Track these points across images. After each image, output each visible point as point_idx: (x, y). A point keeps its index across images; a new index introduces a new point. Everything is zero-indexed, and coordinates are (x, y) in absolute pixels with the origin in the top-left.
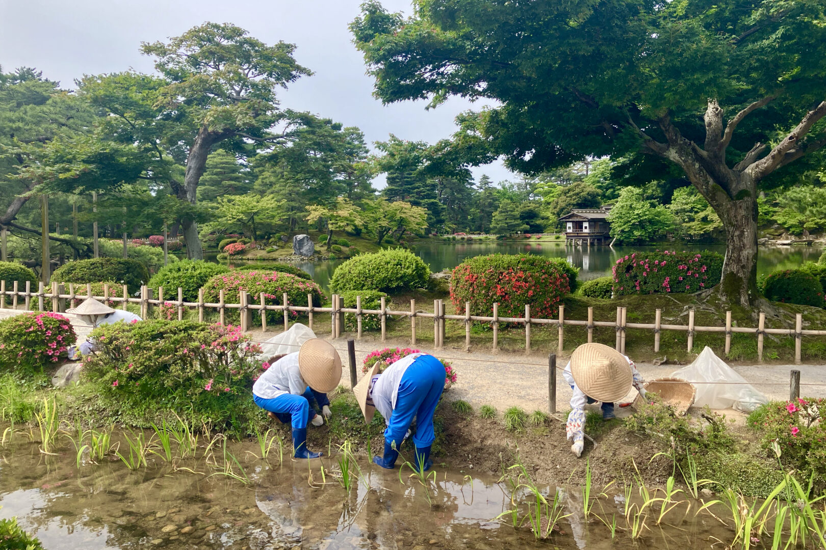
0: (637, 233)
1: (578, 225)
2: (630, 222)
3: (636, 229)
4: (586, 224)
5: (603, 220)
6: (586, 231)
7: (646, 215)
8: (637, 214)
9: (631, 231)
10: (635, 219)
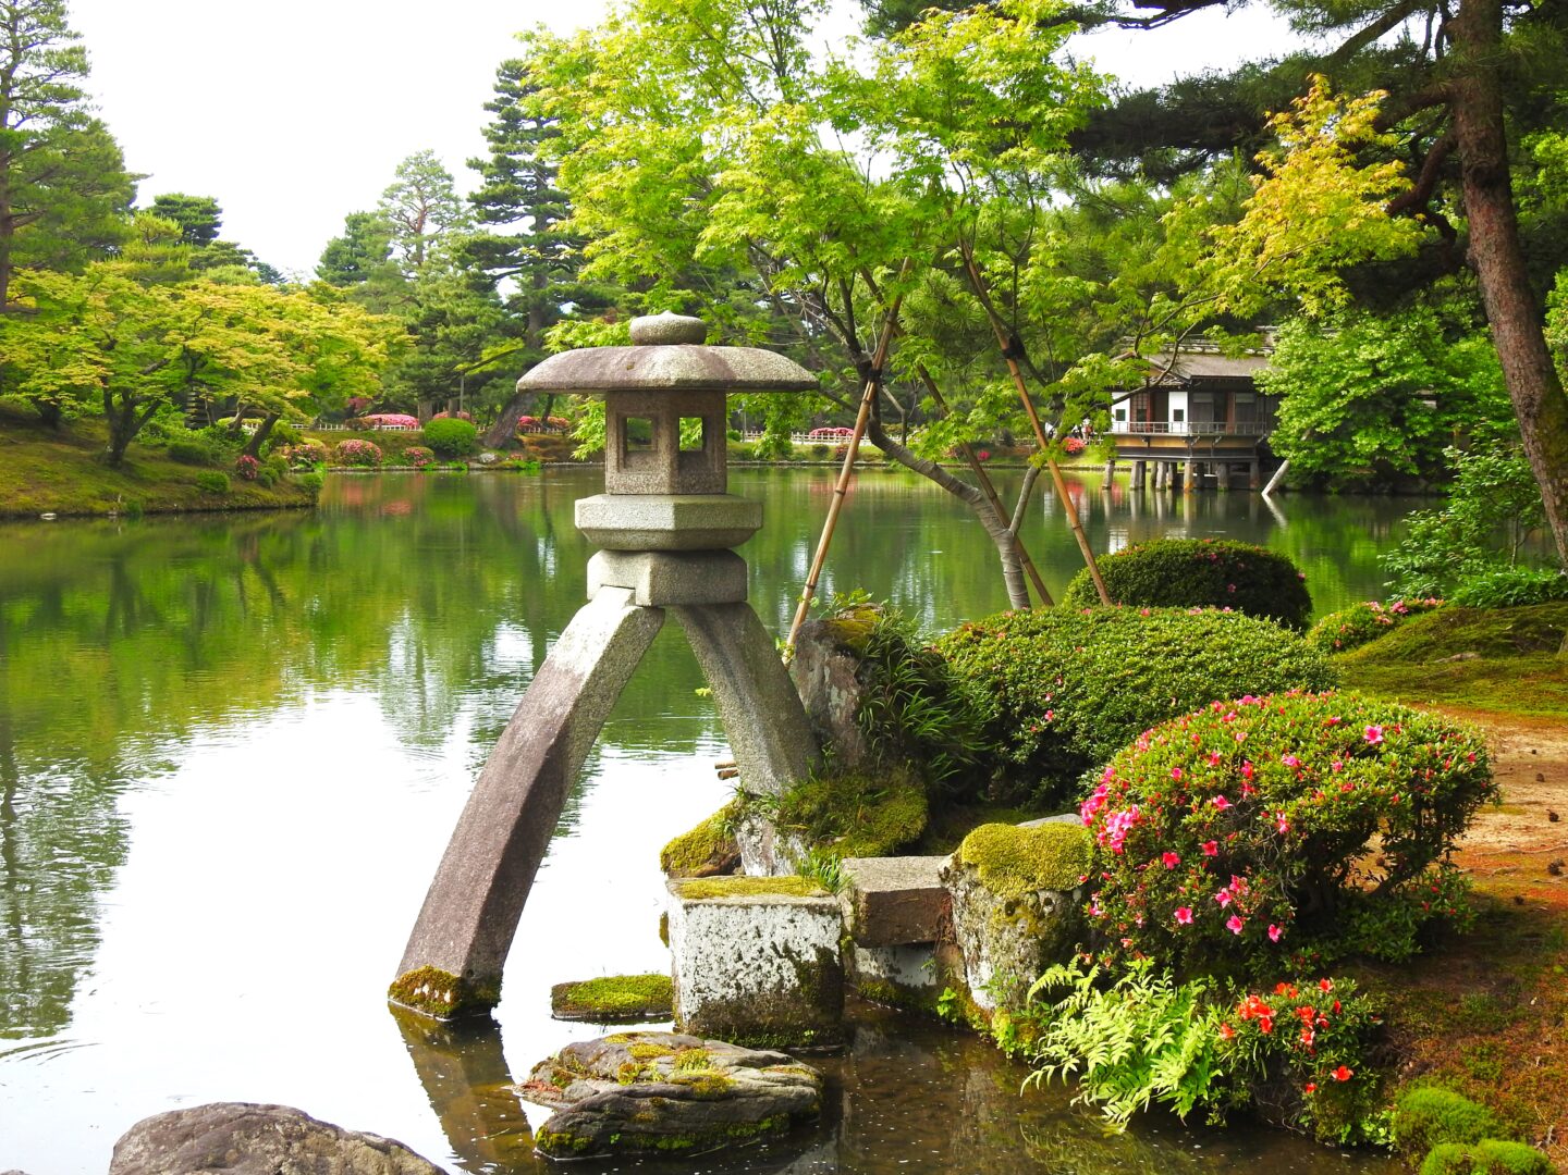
0: (1365, 443)
1: (1152, 403)
2: (1337, 394)
3: (1367, 424)
4: (1178, 401)
5: (1245, 384)
6: (1180, 429)
7: (1403, 368)
8: (1373, 363)
9: (1343, 433)
10: (1360, 381)
